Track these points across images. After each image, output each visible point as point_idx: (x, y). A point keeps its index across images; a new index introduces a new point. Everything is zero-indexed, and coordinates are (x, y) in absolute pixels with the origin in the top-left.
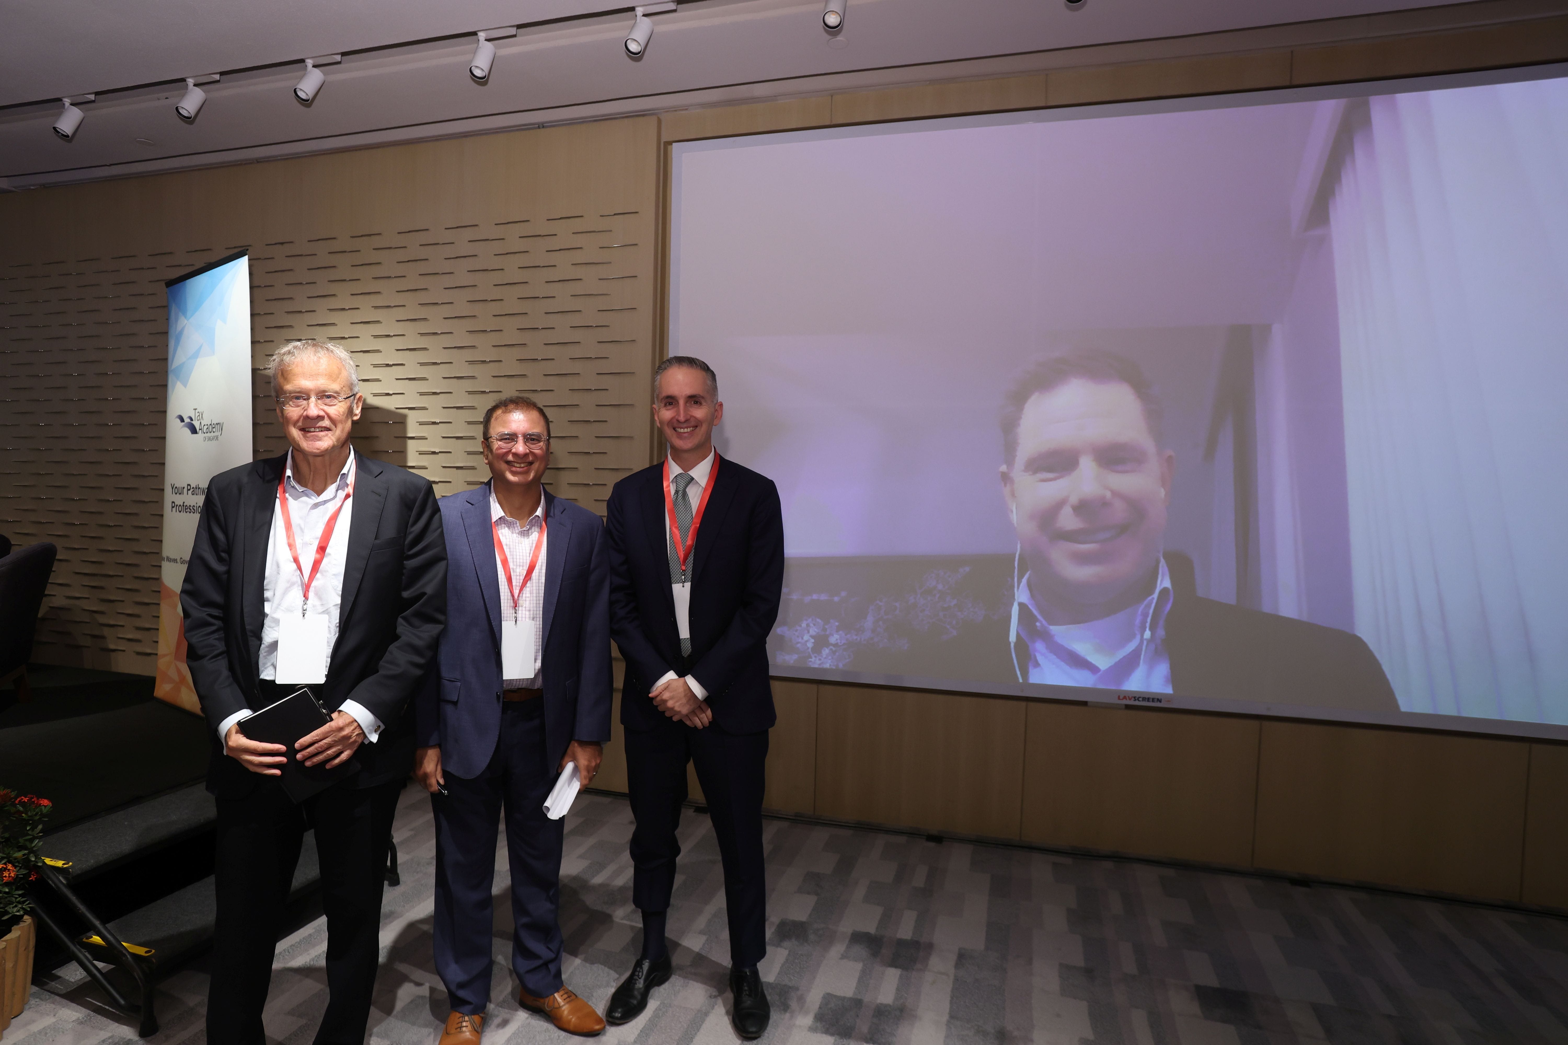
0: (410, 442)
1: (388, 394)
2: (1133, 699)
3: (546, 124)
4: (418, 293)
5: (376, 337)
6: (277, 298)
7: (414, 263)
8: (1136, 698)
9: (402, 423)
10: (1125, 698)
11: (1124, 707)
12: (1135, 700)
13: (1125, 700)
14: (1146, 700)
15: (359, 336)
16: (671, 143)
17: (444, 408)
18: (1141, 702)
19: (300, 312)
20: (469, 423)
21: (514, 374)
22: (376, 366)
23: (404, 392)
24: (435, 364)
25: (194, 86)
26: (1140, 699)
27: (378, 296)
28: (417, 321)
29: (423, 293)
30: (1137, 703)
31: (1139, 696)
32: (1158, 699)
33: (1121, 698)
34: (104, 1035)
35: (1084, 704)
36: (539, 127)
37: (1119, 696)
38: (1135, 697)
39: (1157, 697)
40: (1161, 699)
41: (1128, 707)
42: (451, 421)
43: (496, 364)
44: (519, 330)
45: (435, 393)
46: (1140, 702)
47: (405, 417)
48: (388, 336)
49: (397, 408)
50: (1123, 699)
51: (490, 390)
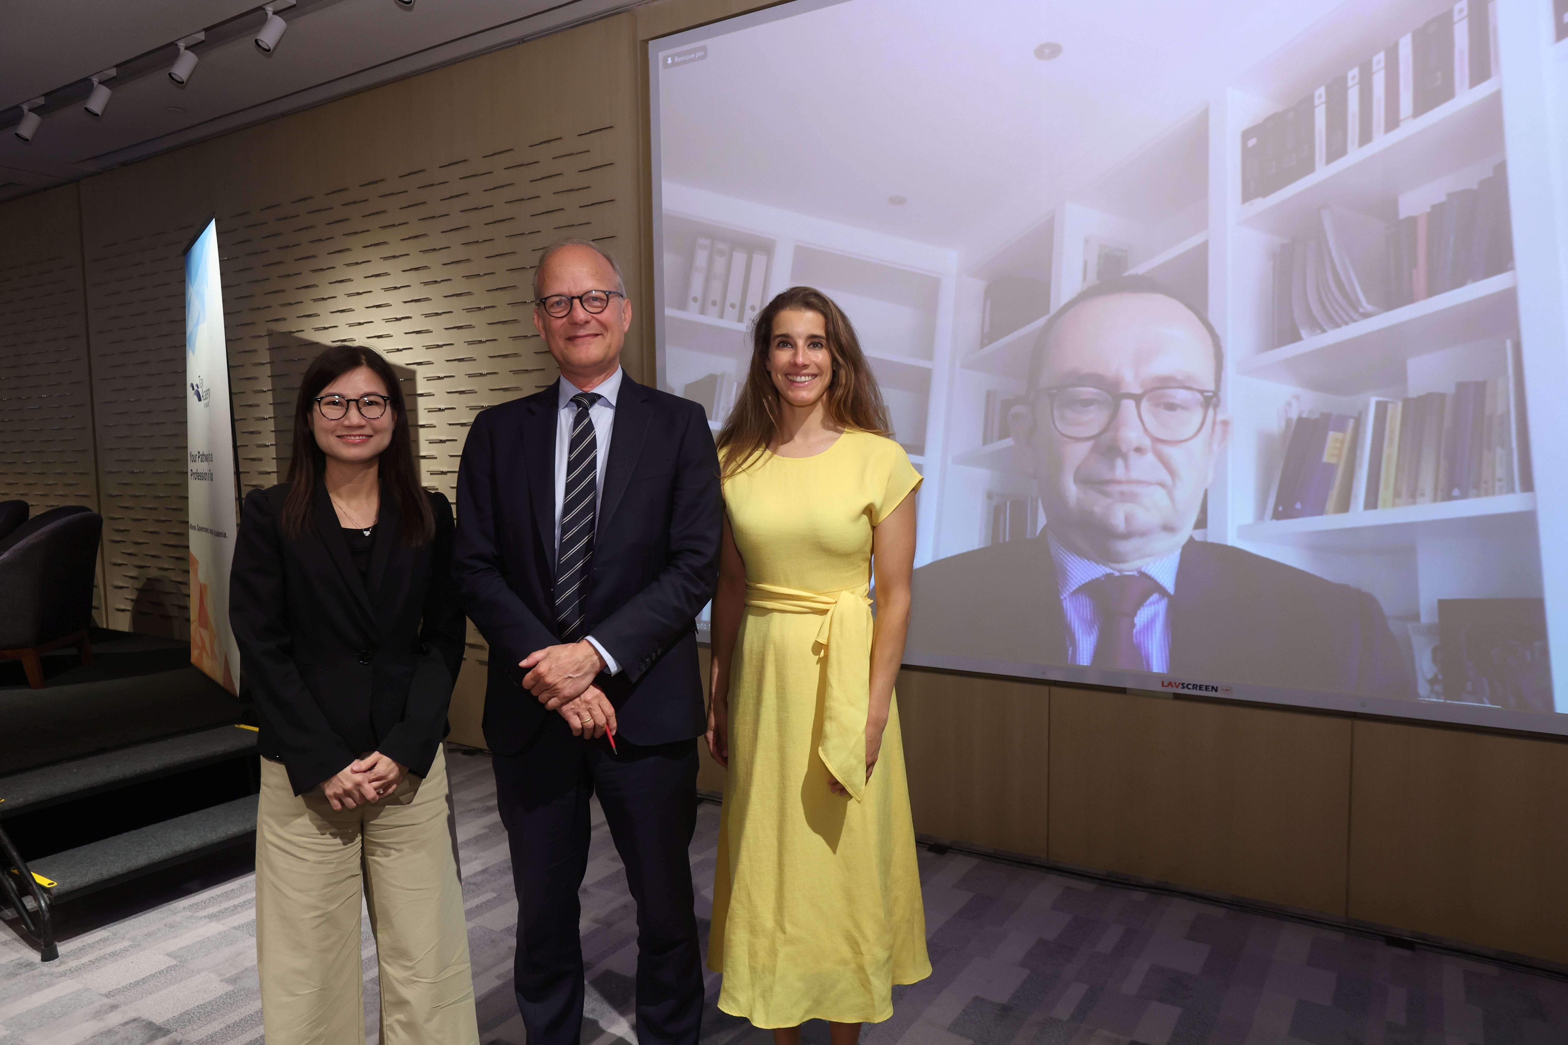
0: (420, 399)
1: (398, 350)
2: (1181, 686)
3: (526, 39)
4: (419, 240)
5: (386, 290)
6: (302, 257)
7: (414, 208)
8: (1185, 685)
9: (411, 379)
10: (1170, 684)
11: (1172, 696)
12: (1184, 688)
13: (1170, 687)
14: (1198, 688)
15: (371, 290)
16: (646, 42)
17: (447, 361)
18: (1192, 690)
19: (322, 270)
20: (470, 376)
21: (507, 320)
22: (388, 321)
23: (412, 347)
24: (437, 314)
25: (185, 49)
26: (1190, 687)
27: (385, 246)
28: (419, 270)
29: (424, 239)
30: (1185, 691)
31: (1189, 683)
32: (1213, 687)
33: (1166, 684)
34: (15, 956)
35: (1122, 691)
36: (519, 43)
37: (1163, 682)
38: (1183, 684)
39: (1211, 685)
40: (1217, 687)
41: (1177, 697)
42: (454, 375)
43: (491, 309)
44: (510, 271)
45: (438, 346)
46: (1190, 690)
47: (414, 373)
48: (395, 288)
49: (407, 364)
50: (1168, 686)
51: (487, 339)
